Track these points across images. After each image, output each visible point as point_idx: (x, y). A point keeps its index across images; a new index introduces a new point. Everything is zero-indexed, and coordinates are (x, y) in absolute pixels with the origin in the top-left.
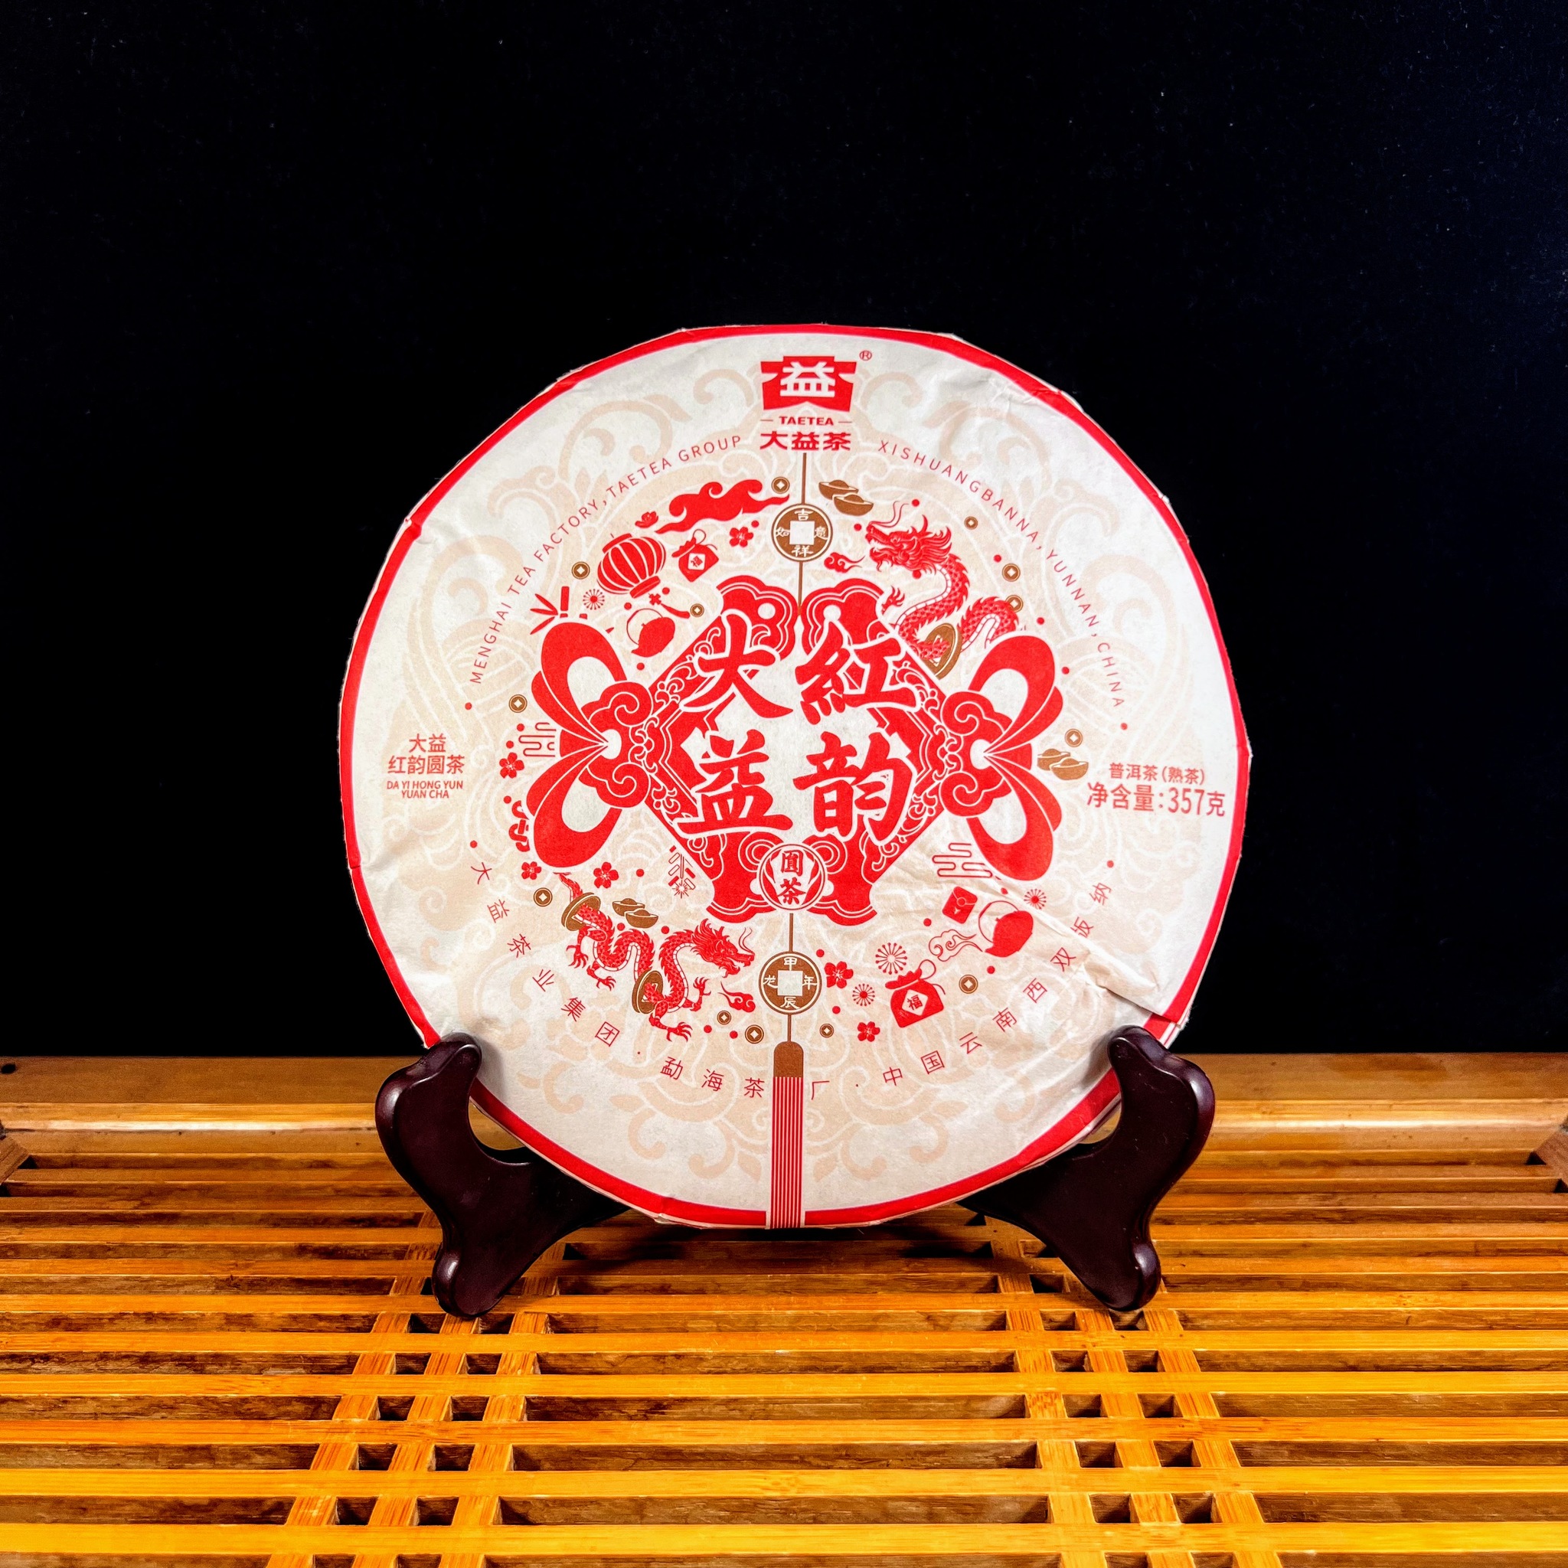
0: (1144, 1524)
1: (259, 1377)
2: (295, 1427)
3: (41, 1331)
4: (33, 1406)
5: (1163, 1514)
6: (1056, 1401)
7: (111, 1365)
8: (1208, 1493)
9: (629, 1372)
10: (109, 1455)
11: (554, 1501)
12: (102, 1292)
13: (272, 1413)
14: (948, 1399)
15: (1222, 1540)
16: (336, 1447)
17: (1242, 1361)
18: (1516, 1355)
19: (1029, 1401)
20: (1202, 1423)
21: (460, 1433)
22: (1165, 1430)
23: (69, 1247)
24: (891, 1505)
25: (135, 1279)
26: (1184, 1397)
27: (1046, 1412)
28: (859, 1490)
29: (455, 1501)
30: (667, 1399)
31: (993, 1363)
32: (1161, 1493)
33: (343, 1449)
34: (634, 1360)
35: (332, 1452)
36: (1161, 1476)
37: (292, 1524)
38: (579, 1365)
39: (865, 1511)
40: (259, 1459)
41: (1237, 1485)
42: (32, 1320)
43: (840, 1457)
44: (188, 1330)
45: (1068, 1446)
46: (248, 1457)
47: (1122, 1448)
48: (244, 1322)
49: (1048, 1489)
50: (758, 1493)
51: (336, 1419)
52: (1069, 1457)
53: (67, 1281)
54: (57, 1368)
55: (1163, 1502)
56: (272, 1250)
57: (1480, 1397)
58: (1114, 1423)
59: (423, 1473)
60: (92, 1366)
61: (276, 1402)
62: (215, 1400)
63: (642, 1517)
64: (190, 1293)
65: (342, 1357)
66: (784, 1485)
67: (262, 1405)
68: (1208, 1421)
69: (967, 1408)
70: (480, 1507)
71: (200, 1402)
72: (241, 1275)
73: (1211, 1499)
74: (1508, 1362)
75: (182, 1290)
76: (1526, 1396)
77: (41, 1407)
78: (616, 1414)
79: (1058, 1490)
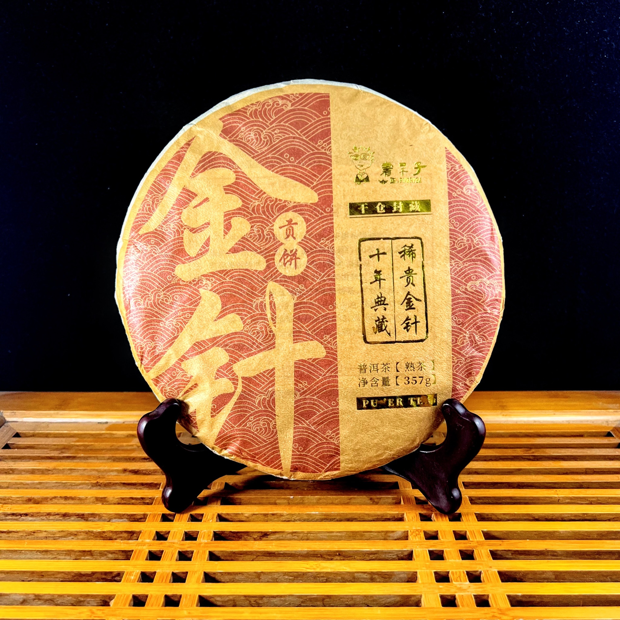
0: (454, 583)
1: (109, 523)
2: (124, 543)
3: (24, 504)
4: (22, 534)
5: (462, 579)
6: (421, 533)
7: (51, 518)
8: (480, 570)
9: (253, 521)
10: (52, 554)
11: (225, 573)
12: (47, 488)
13: (115, 537)
14: (379, 532)
15: (485, 589)
16: (140, 551)
17: (493, 517)
18: (600, 514)
19: (409, 533)
20: (477, 542)
21: (188, 546)
22: (463, 545)
23: (33, 469)
24: (356, 574)
25: (59, 483)
26: (470, 532)
27: (417, 537)
28: (343, 569)
29: (187, 573)
30: (268, 532)
31: (396, 517)
32: (461, 570)
33: (143, 552)
34: (255, 516)
35: (139, 553)
36: (461, 564)
37: (124, 582)
38: (234, 518)
39: (346, 577)
40: (110, 556)
41: (491, 567)
42: (20, 499)
43: (336, 555)
44: (81, 504)
45: (425, 552)
46: (106, 555)
47: (447, 553)
48: (103, 500)
49: (418, 569)
50: (305, 570)
51: (140, 540)
52: (425, 555)
53: (33, 483)
54: (30, 518)
55: (462, 574)
56: (112, 471)
57: (586, 532)
58: (444, 542)
59: (174, 562)
60: (44, 518)
61: (116, 532)
62: (92, 532)
63: (260, 579)
64: (82, 488)
65: (141, 515)
66: (315, 567)
67: (111, 534)
68: (480, 542)
69: (386, 536)
70: (197, 575)
71: (87, 533)
72: (101, 481)
73: (481, 572)
74: (598, 518)
75: (78, 487)
76: (604, 531)
77: (25, 535)
78: (249, 537)
79: (421, 569)
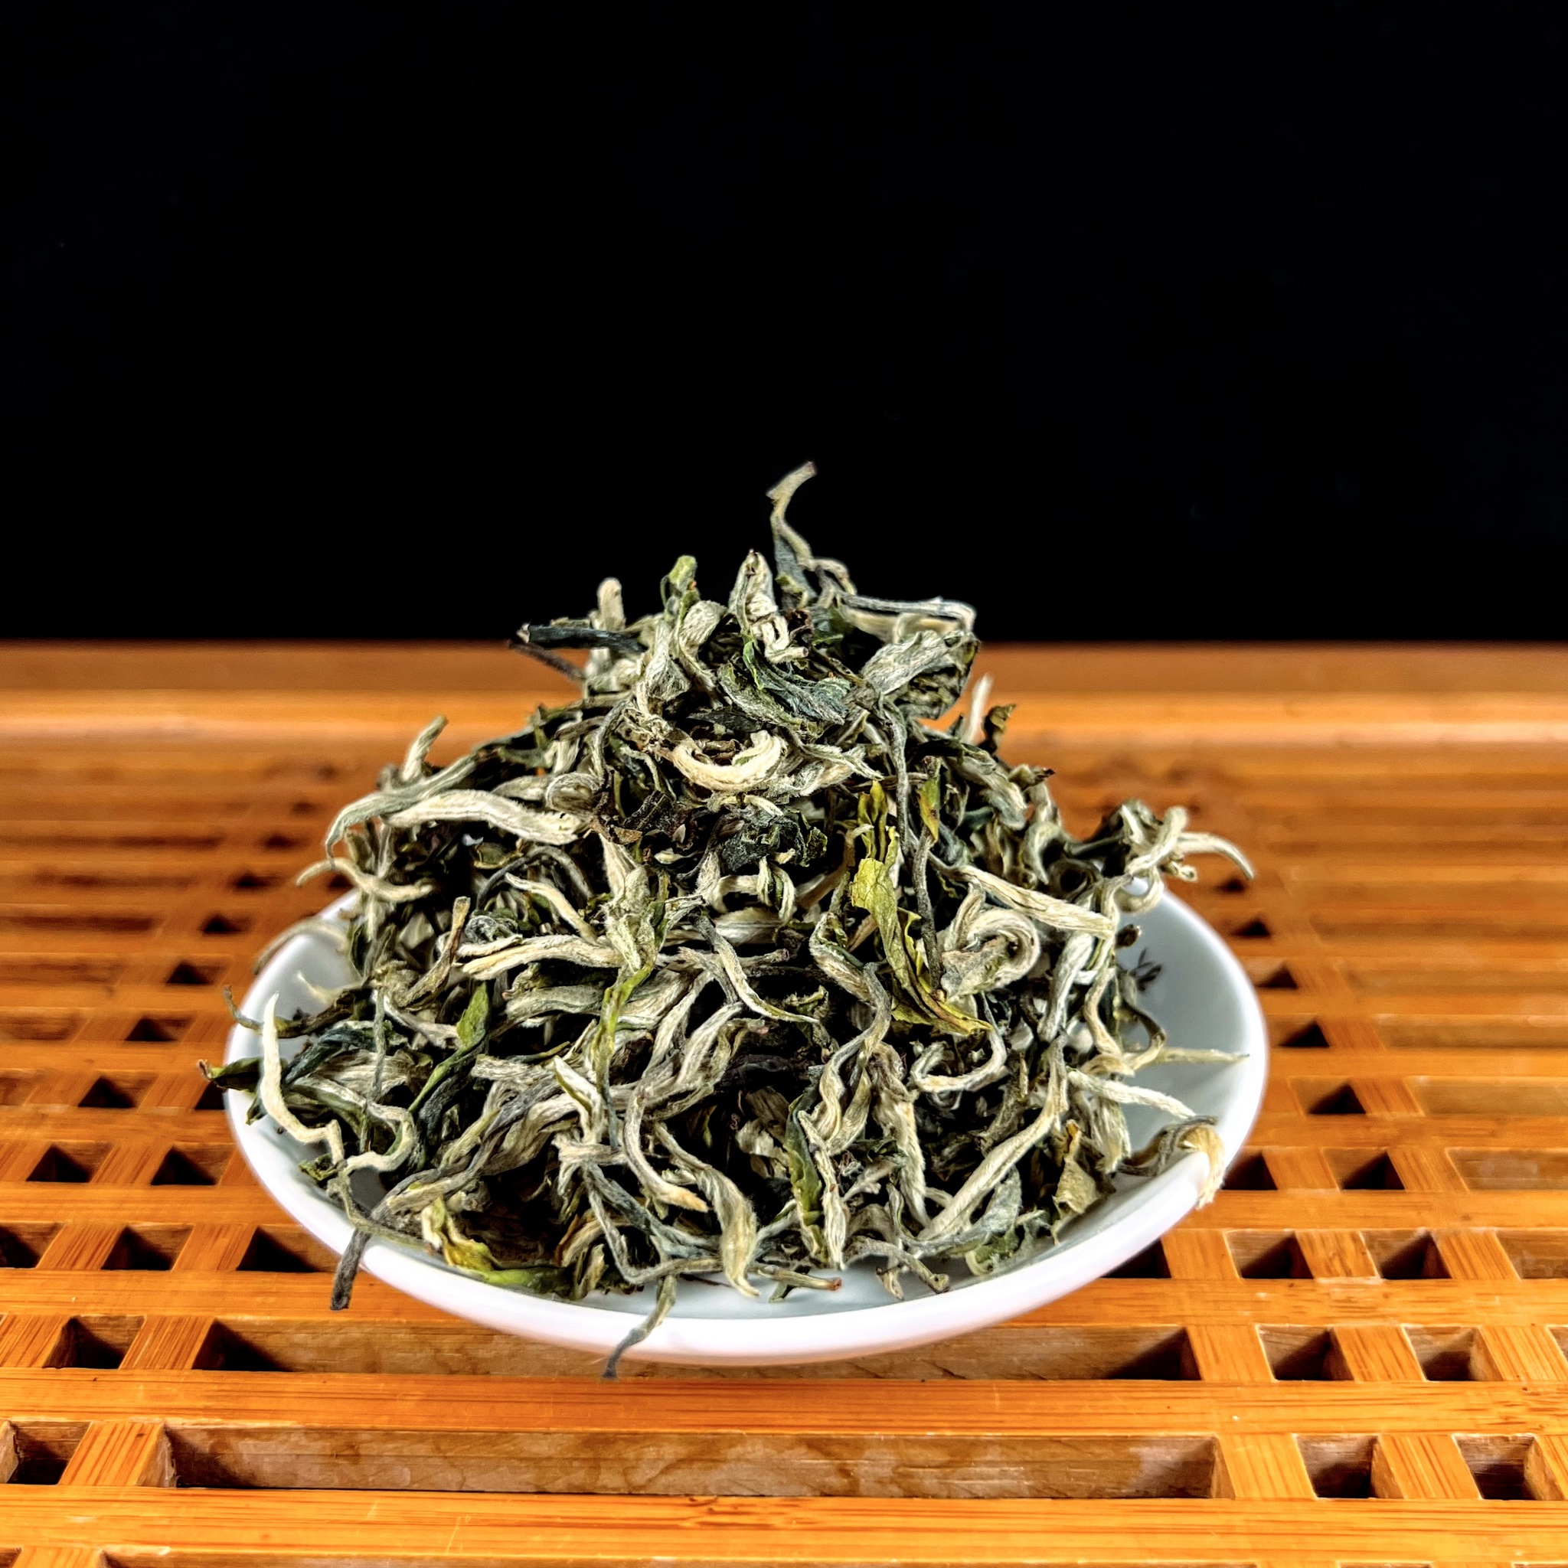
0: (1322, 1281)
5: (1350, 1265)
8: (1421, 1231)
15: (1455, 1306)
16: (15, 1147)
20: (1397, 1124)
22: (1339, 1131)
32: (1344, 1231)
33: (24, 1152)
36: (1341, 1204)
41: (1466, 1218)
55: (1349, 1246)
59: (138, 1189)
65: (62, 1018)
